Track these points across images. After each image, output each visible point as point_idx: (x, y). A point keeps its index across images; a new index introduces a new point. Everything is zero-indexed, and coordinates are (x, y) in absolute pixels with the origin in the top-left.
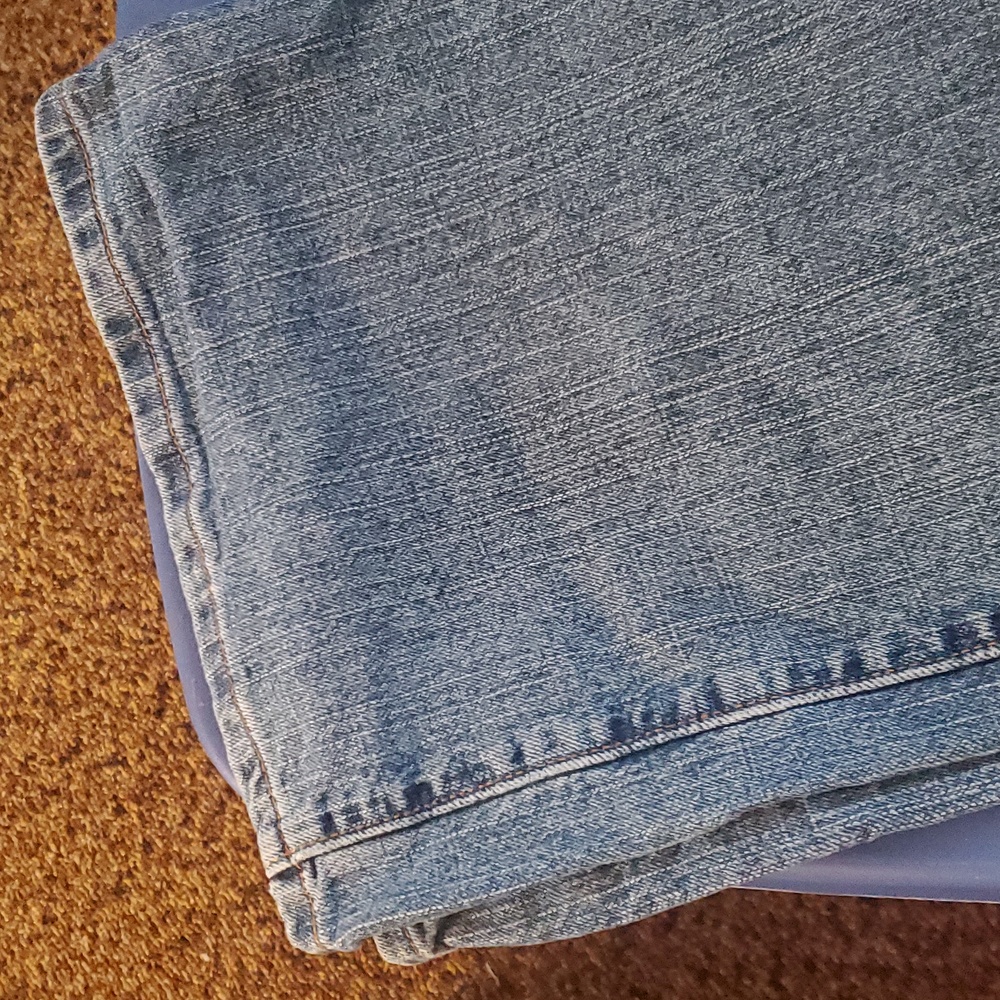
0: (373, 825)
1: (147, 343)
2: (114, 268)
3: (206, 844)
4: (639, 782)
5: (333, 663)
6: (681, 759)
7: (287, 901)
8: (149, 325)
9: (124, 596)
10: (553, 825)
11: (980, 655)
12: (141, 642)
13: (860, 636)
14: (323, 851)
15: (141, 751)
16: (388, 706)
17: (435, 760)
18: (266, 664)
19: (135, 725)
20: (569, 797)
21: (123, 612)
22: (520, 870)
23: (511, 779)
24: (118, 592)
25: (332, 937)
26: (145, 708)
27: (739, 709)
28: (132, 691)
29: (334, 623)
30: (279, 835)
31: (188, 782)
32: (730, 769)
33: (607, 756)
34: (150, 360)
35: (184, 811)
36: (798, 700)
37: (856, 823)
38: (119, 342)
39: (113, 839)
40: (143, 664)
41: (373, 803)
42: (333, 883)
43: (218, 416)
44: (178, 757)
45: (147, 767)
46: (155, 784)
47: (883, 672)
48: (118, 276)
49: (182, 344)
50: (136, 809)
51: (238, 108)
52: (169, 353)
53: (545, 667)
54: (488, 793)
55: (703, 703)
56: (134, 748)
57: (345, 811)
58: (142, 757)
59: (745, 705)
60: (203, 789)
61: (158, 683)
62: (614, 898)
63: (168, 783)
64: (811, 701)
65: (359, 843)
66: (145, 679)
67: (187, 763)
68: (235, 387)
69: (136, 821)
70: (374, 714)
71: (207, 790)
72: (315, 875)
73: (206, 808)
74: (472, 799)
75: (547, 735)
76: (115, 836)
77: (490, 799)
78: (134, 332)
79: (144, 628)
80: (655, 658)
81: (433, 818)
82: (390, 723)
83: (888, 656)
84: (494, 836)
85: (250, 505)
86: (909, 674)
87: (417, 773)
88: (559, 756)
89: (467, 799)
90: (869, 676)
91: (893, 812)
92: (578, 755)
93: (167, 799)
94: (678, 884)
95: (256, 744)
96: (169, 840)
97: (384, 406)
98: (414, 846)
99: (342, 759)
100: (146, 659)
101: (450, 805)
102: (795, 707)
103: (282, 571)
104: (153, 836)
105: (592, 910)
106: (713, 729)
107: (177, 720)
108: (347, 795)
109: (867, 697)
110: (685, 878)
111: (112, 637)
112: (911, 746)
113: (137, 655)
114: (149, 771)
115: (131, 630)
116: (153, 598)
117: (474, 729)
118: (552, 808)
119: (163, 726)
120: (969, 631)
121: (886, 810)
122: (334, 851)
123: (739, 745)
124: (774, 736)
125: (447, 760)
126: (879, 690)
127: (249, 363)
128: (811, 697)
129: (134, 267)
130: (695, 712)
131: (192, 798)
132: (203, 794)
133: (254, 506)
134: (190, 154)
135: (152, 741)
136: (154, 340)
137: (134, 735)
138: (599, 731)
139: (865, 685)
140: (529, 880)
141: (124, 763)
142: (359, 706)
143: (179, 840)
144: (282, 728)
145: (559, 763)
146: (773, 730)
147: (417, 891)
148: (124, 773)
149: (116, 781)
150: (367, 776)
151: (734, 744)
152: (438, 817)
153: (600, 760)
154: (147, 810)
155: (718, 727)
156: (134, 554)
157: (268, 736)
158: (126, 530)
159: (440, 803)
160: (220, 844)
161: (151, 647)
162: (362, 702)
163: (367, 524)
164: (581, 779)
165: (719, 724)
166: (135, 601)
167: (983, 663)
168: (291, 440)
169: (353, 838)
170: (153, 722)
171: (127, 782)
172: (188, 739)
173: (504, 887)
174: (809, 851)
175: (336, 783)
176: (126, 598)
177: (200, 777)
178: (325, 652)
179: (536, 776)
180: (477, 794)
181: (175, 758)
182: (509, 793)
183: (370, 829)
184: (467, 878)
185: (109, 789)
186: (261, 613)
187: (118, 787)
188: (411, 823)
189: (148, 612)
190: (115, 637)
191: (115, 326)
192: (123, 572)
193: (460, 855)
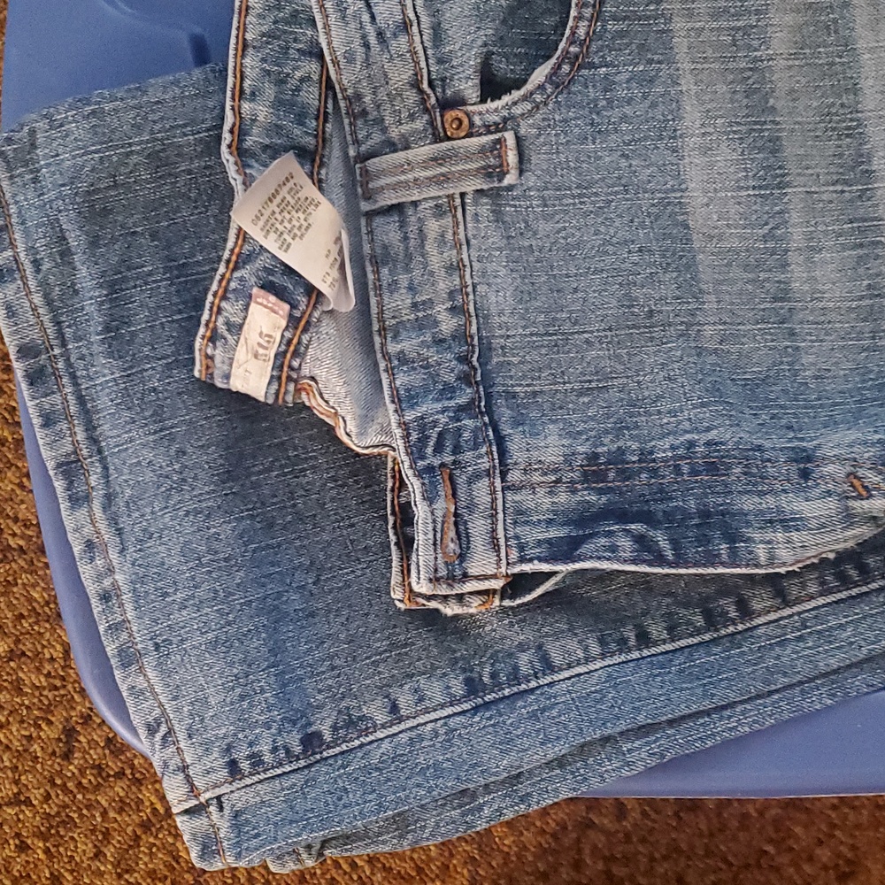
0: (273, 767)
1: (52, 366)
2: (31, 302)
3: (120, 876)
4: (493, 725)
5: (238, 640)
6: (525, 707)
7: (193, 831)
8: (57, 351)
9: (24, 645)
10: (425, 760)
11: (731, 629)
12: (44, 688)
13: (644, 614)
14: (230, 790)
15: (46, 791)
16: (283, 672)
17: (324, 714)
18: (175, 640)
19: (39, 766)
20: (437, 738)
21: (23, 659)
22: (403, 796)
23: (391, 727)
24: (18, 641)
25: (238, 856)
26: (50, 750)
27: (565, 669)
28: (34, 735)
29: (238, 607)
30: (188, 778)
31: (99, 819)
32: (564, 714)
33: (466, 706)
34: (54, 381)
35: (95, 846)
36: (608, 662)
37: (656, 750)
38: (29, 365)
39: (17, 874)
40: (48, 710)
41: (275, 750)
42: (237, 815)
43: (126, 433)
44: (87, 797)
45: (53, 806)
46: (63, 821)
47: (664, 641)
48: (34, 309)
49: (87, 370)
50: (41, 845)
51: (149, 176)
52: (73, 377)
53: (409, 638)
54: (371, 738)
55: (538, 665)
56: (39, 788)
57: (249, 757)
58: (47, 797)
59: (570, 666)
60: (115, 825)
61: (64, 727)
62: (471, 812)
63: (77, 821)
64: (617, 662)
65: (260, 782)
66: (50, 723)
67: (98, 802)
68: (142, 410)
69: (42, 856)
70: (273, 678)
71: (120, 826)
72: (221, 809)
73: (119, 842)
74: (357, 743)
75: (416, 691)
76: (18, 870)
77: (372, 742)
78: (43, 357)
79: (48, 675)
80: (495, 631)
81: (322, 759)
82: (285, 685)
83: (665, 629)
84: (376, 771)
85: (157, 509)
86: (682, 643)
87: (310, 724)
88: (428, 708)
89: (353, 743)
90: (655, 644)
91: (680, 741)
92: (442, 706)
93: (75, 836)
94: (522, 800)
95: (163, 706)
96: (78, 873)
97: (267, 429)
98: (306, 782)
99: (247, 716)
100: (50, 704)
101: (338, 748)
102: (606, 667)
103: (191, 564)
104: (62, 870)
105: (454, 822)
106: (547, 684)
107: (86, 761)
108: (251, 744)
109: (654, 659)
110: (528, 795)
111: (11, 683)
112: (691, 695)
113: (40, 701)
114: (56, 809)
115: (33, 677)
116: (59, 647)
117: (355, 688)
118: (424, 747)
119: (71, 767)
120: (722, 612)
121: (676, 740)
122: (238, 789)
123: (568, 696)
124: (593, 689)
125: (335, 713)
126: (662, 653)
127: (154, 390)
128: (617, 659)
129: (49, 302)
130: (532, 672)
131: (103, 833)
132: (116, 830)
133: (161, 510)
134: (106, 212)
135: (59, 782)
136: (61, 365)
137: (38, 776)
138: (458, 688)
139: (654, 650)
140: (411, 804)
141: (28, 802)
142: (261, 673)
143: (89, 873)
144: (189, 692)
145: (429, 713)
146: (592, 684)
147: (315, 817)
148: (27, 812)
149: (19, 820)
150: (269, 728)
151: (565, 695)
152: (327, 758)
153: (460, 710)
154: (54, 846)
155: (551, 683)
156: (35, 604)
157: (175, 698)
158: (25, 581)
159: (329, 747)
160: (136, 875)
161: (56, 693)
162: (263, 670)
163: (259, 526)
164: (445, 724)
165: (552, 681)
166: (36, 649)
167: (733, 634)
168: (194, 457)
169: (256, 778)
170: (59, 764)
171: (31, 820)
172: (99, 779)
173: (390, 810)
174: (623, 771)
175: (240, 736)
176: (27, 646)
177: (112, 814)
178: (232, 630)
179: (410, 723)
180: (361, 739)
181: (84, 797)
182: (386, 737)
183: (271, 771)
184: (358, 804)
185: (11, 828)
186: (171, 598)
187: (20, 826)
188: (306, 764)
189: (52, 659)
190: (15, 684)
191: (25, 351)
192: (23, 621)
193: (348, 787)
